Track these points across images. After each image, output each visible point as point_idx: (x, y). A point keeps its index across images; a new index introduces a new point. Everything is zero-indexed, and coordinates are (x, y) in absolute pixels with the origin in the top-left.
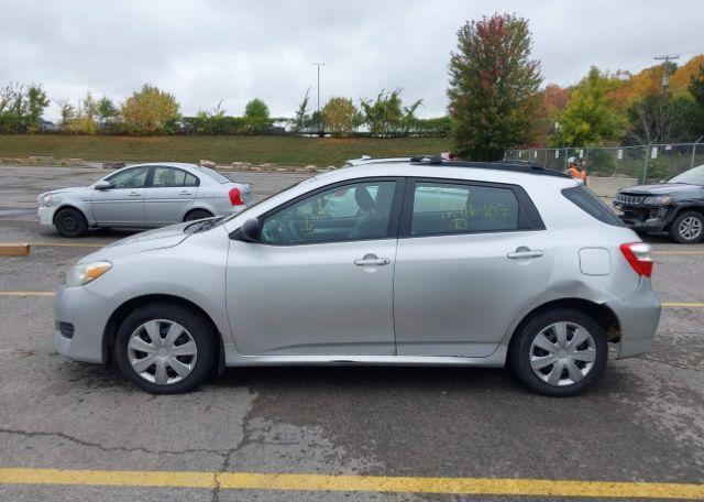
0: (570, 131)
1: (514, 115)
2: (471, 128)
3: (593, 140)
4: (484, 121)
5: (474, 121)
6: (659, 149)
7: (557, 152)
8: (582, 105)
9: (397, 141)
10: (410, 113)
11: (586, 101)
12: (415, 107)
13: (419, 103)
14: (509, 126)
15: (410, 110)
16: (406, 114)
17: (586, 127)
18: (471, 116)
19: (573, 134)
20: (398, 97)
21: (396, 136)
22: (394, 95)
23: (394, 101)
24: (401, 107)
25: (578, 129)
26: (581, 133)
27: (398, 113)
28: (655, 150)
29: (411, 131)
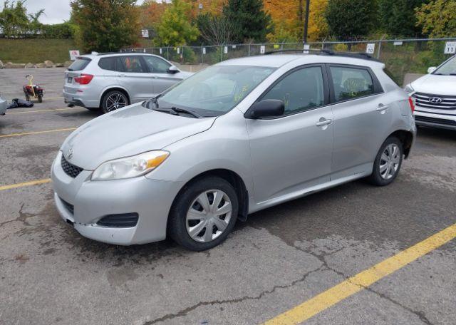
0: (166, 36)
1: (123, 24)
2: (93, 33)
3: (180, 42)
4: (103, 28)
5: (95, 27)
6: (229, 48)
7: (161, 50)
8: (172, 19)
9: (29, 41)
10: (36, 19)
11: (174, 16)
12: (38, 15)
13: (41, 11)
14: (121, 32)
15: (34, 16)
16: (32, 20)
17: (176, 34)
18: (93, 24)
19: (168, 38)
20: (23, 6)
21: (27, 37)
22: (19, 4)
23: (20, 9)
24: (27, 14)
25: (171, 34)
26: (173, 38)
27: (25, 19)
28: (226, 48)
29: (38, 33)
